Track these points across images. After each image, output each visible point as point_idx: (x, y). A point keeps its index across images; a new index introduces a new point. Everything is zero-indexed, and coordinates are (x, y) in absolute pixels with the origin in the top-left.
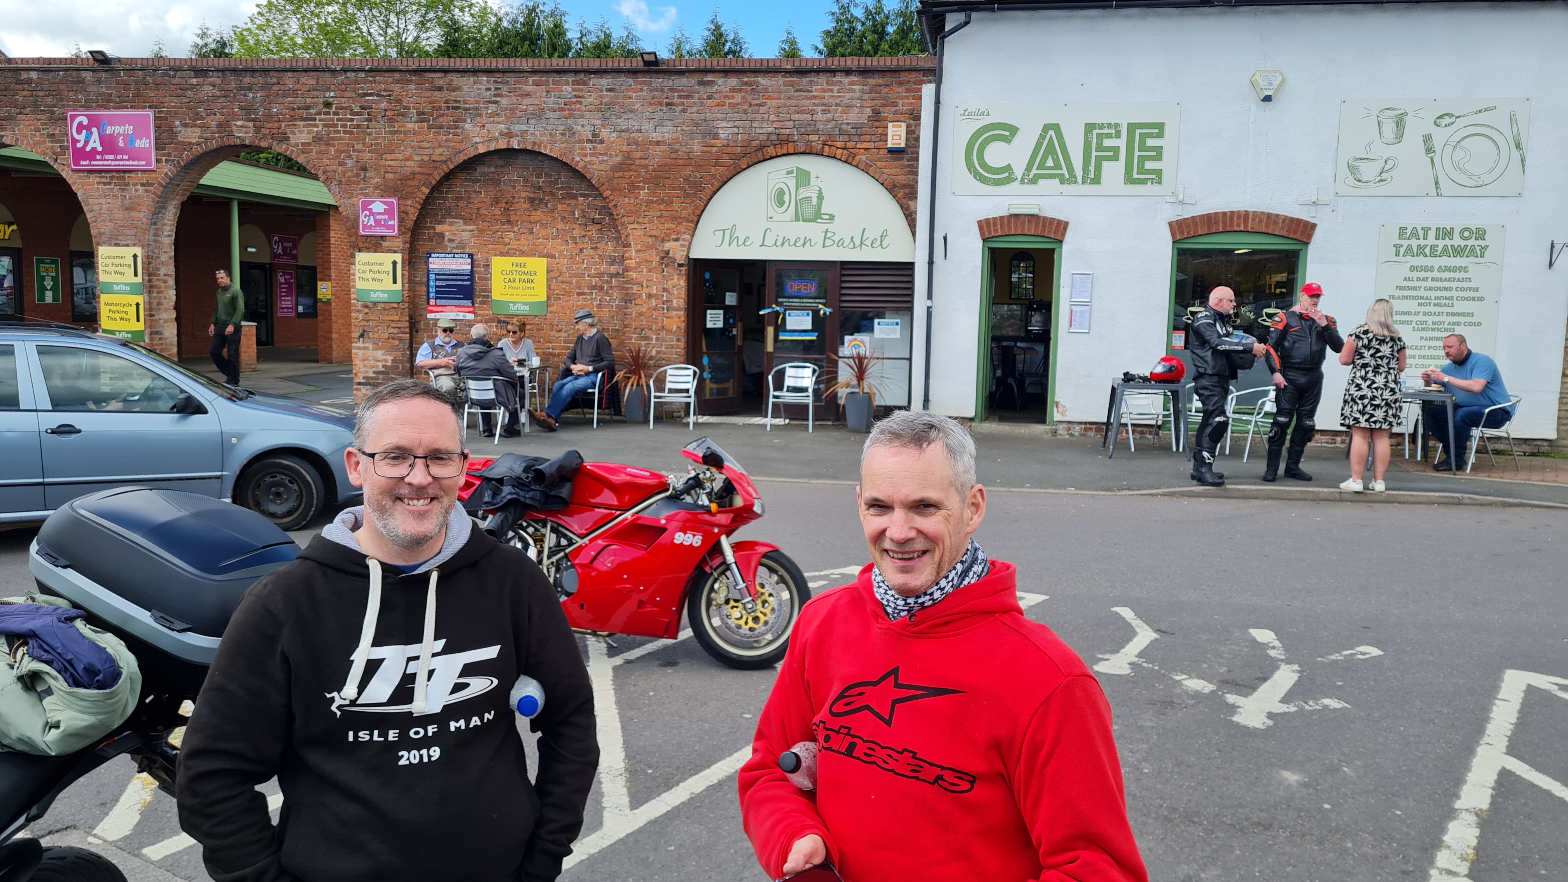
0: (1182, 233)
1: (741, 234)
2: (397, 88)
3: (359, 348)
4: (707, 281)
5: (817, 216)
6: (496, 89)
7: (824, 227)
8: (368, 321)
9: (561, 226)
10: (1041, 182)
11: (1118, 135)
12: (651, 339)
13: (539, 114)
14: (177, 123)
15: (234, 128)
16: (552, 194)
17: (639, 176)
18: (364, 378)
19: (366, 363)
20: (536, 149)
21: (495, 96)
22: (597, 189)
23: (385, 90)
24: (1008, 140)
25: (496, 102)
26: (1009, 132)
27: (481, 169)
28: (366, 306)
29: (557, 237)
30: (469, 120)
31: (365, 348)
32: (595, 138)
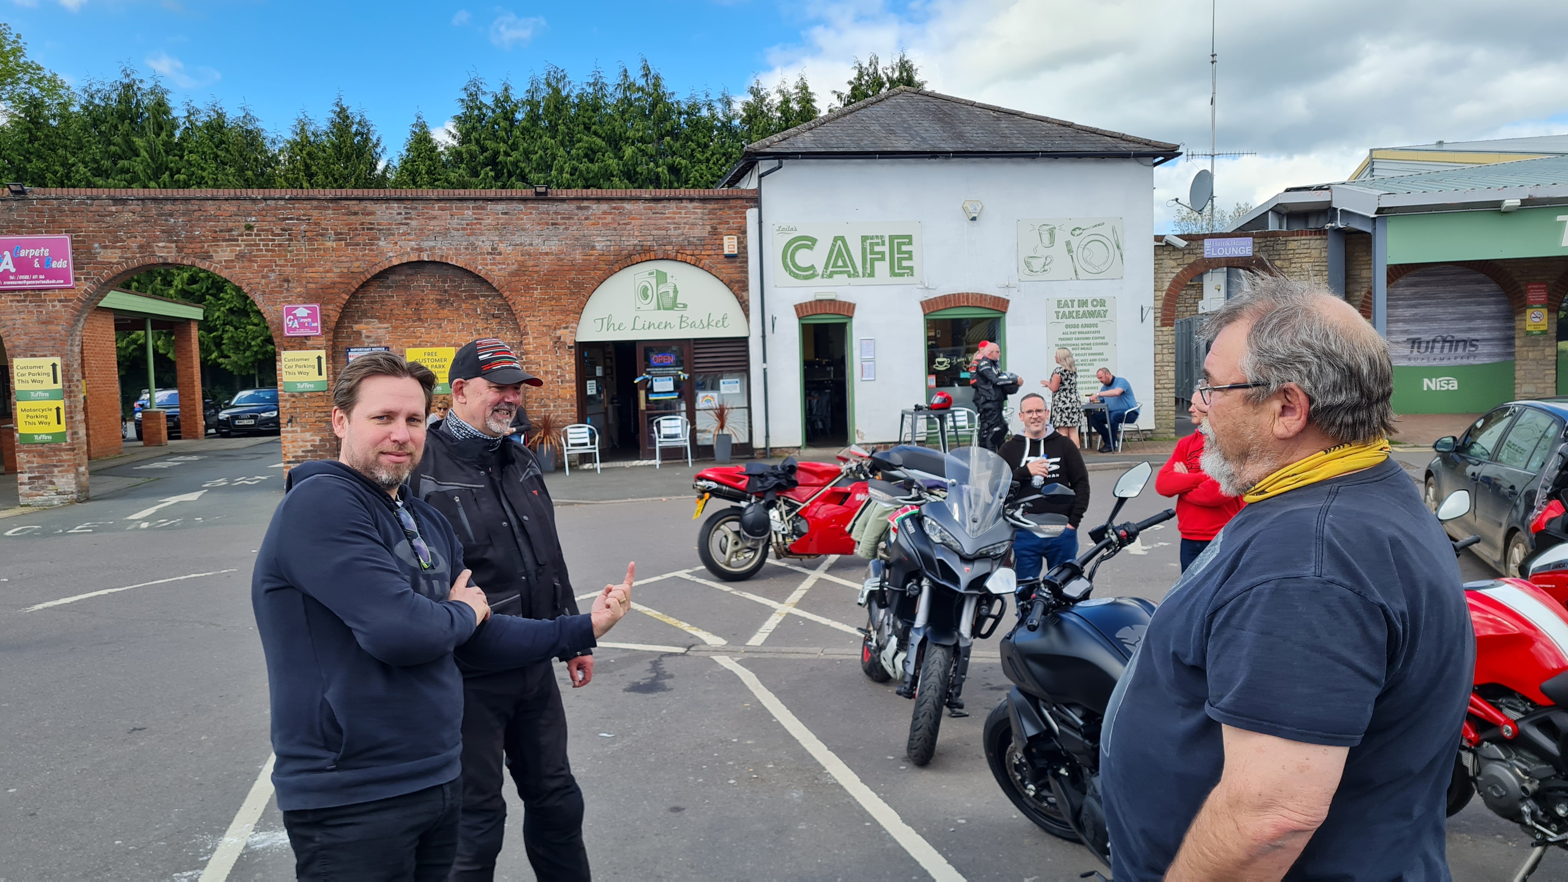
0: (929, 309)
1: (616, 321)
2: (315, 214)
3: (288, 432)
4: (586, 358)
5: (674, 306)
6: (406, 213)
7: (680, 313)
8: (295, 408)
9: (466, 321)
10: (835, 276)
11: (883, 244)
12: (550, 406)
13: (445, 233)
14: (96, 245)
15: (156, 249)
16: (457, 296)
17: (533, 279)
18: (293, 457)
19: (294, 444)
20: (444, 260)
21: (406, 219)
22: (497, 291)
23: (304, 215)
24: (810, 248)
25: (407, 224)
26: (810, 242)
27: (392, 278)
28: (293, 396)
29: (462, 330)
30: (383, 239)
31: (293, 432)
32: (494, 251)
